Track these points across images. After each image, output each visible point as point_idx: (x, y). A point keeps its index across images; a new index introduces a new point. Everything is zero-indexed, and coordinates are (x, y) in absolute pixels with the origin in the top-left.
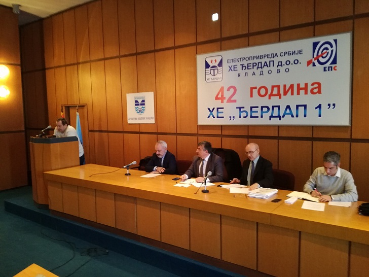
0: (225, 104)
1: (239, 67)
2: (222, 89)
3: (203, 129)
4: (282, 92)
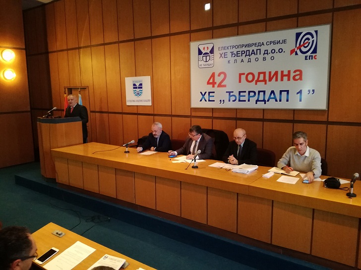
0: (216, 89)
1: (229, 55)
2: (213, 75)
3: (196, 111)
4: (267, 78)
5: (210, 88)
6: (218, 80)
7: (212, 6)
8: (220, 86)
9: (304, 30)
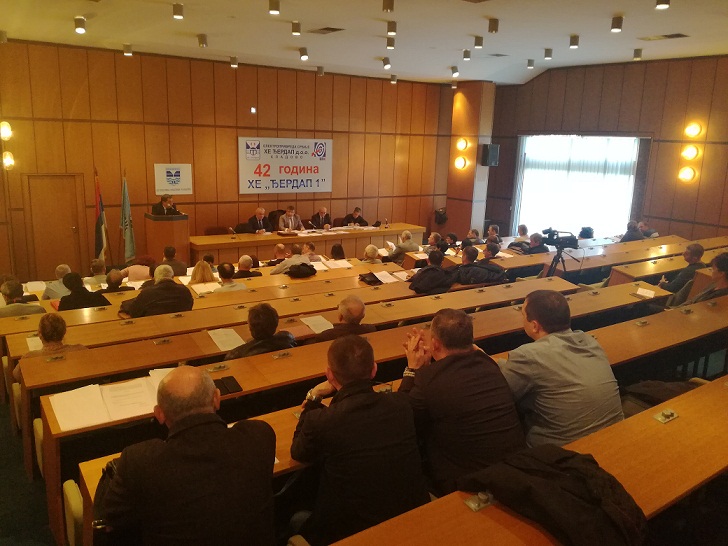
0: (262, 178)
1: (272, 151)
2: (259, 166)
3: (243, 197)
4: (298, 171)
5: (256, 177)
6: (263, 170)
7: (257, 110)
8: (265, 175)
9: (319, 141)
